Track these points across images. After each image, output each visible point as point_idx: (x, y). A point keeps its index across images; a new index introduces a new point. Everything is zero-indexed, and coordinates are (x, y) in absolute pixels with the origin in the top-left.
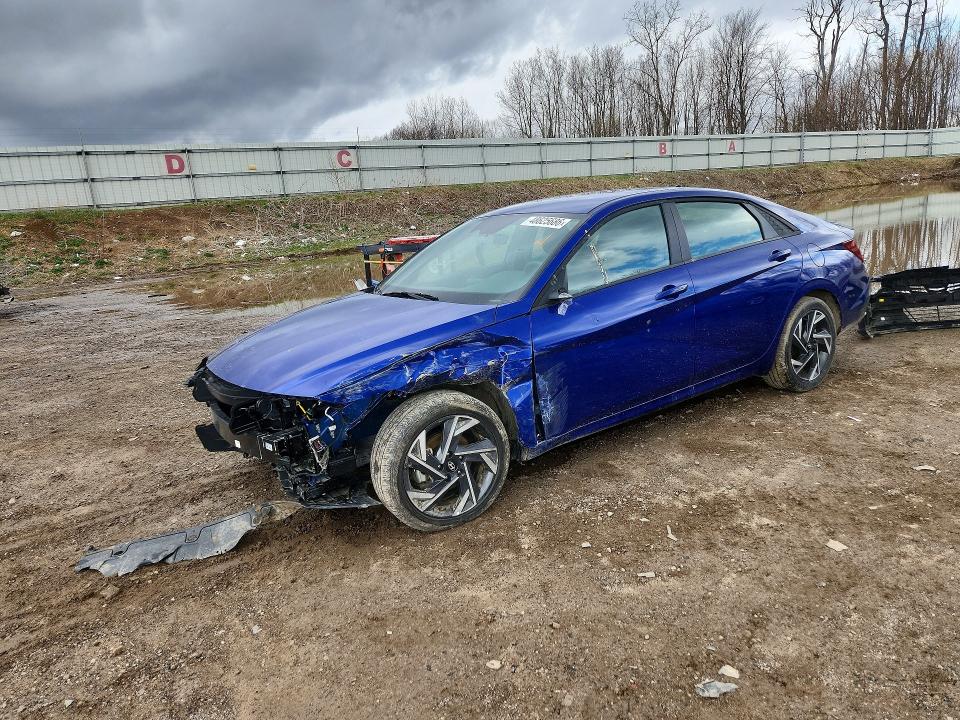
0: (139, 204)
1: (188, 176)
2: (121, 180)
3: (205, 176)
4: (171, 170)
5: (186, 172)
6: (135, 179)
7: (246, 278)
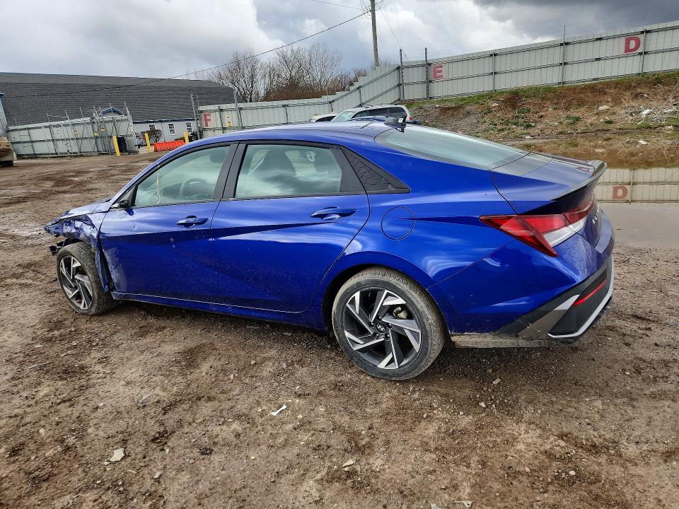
0: (594, 79)
1: (640, 54)
2: (586, 61)
3: (656, 52)
4: (627, 50)
5: (640, 50)
6: (597, 59)
7: (642, 142)
